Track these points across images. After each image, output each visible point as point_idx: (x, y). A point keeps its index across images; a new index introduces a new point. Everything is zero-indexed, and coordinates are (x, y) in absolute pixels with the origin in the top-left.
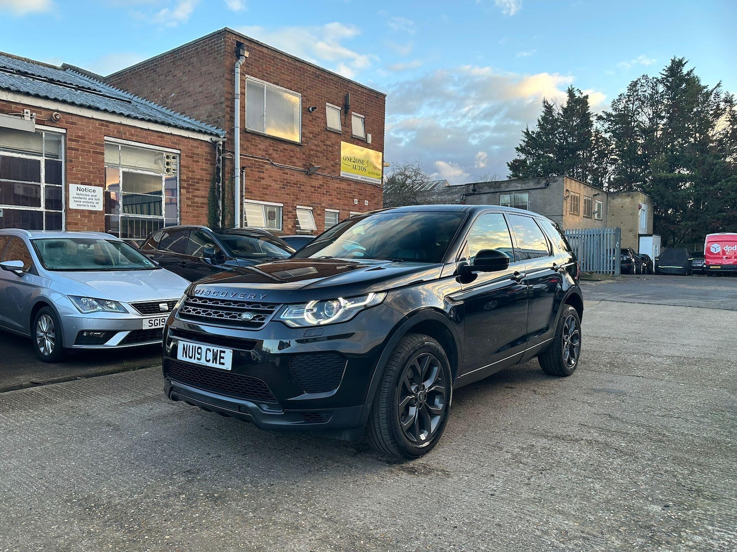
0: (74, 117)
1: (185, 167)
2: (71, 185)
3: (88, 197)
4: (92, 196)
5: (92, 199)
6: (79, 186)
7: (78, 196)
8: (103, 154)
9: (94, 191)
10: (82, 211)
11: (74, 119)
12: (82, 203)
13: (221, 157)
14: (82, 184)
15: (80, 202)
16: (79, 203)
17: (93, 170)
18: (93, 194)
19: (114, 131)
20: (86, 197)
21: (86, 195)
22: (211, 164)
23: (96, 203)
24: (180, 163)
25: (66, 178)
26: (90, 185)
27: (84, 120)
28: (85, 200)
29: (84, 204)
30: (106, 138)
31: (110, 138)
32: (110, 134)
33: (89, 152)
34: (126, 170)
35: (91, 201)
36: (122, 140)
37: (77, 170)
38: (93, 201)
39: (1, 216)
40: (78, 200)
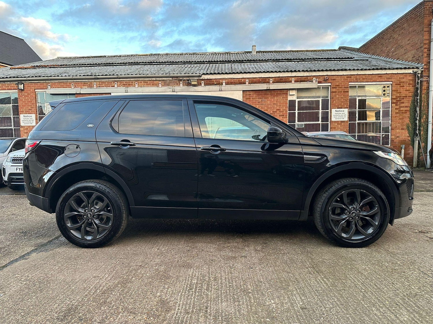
0: (335, 76)
1: (395, 91)
2: (332, 110)
4: (342, 114)
5: (343, 115)
6: (336, 109)
7: (336, 114)
8: (348, 92)
9: (343, 111)
10: (338, 122)
11: (334, 78)
13: (419, 81)
14: (338, 108)
15: (337, 117)
16: (336, 118)
18: (343, 112)
19: (354, 79)
20: (339, 114)
22: (412, 86)
23: (345, 117)
24: (392, 89)
25: (330, 107)
26: (342, 108)
27: (339, 77)
28: (339, 116)
29: (338, 118)
30: (350, 83)
31: (352, 83)
32: (352, 81)
33: (341, 92)
34: (360, 98)
35: (342, 116)
36: (358, 83)
37: (335, 102)
38: (343, 116)
39: (303, 127)
40: (336, 116)
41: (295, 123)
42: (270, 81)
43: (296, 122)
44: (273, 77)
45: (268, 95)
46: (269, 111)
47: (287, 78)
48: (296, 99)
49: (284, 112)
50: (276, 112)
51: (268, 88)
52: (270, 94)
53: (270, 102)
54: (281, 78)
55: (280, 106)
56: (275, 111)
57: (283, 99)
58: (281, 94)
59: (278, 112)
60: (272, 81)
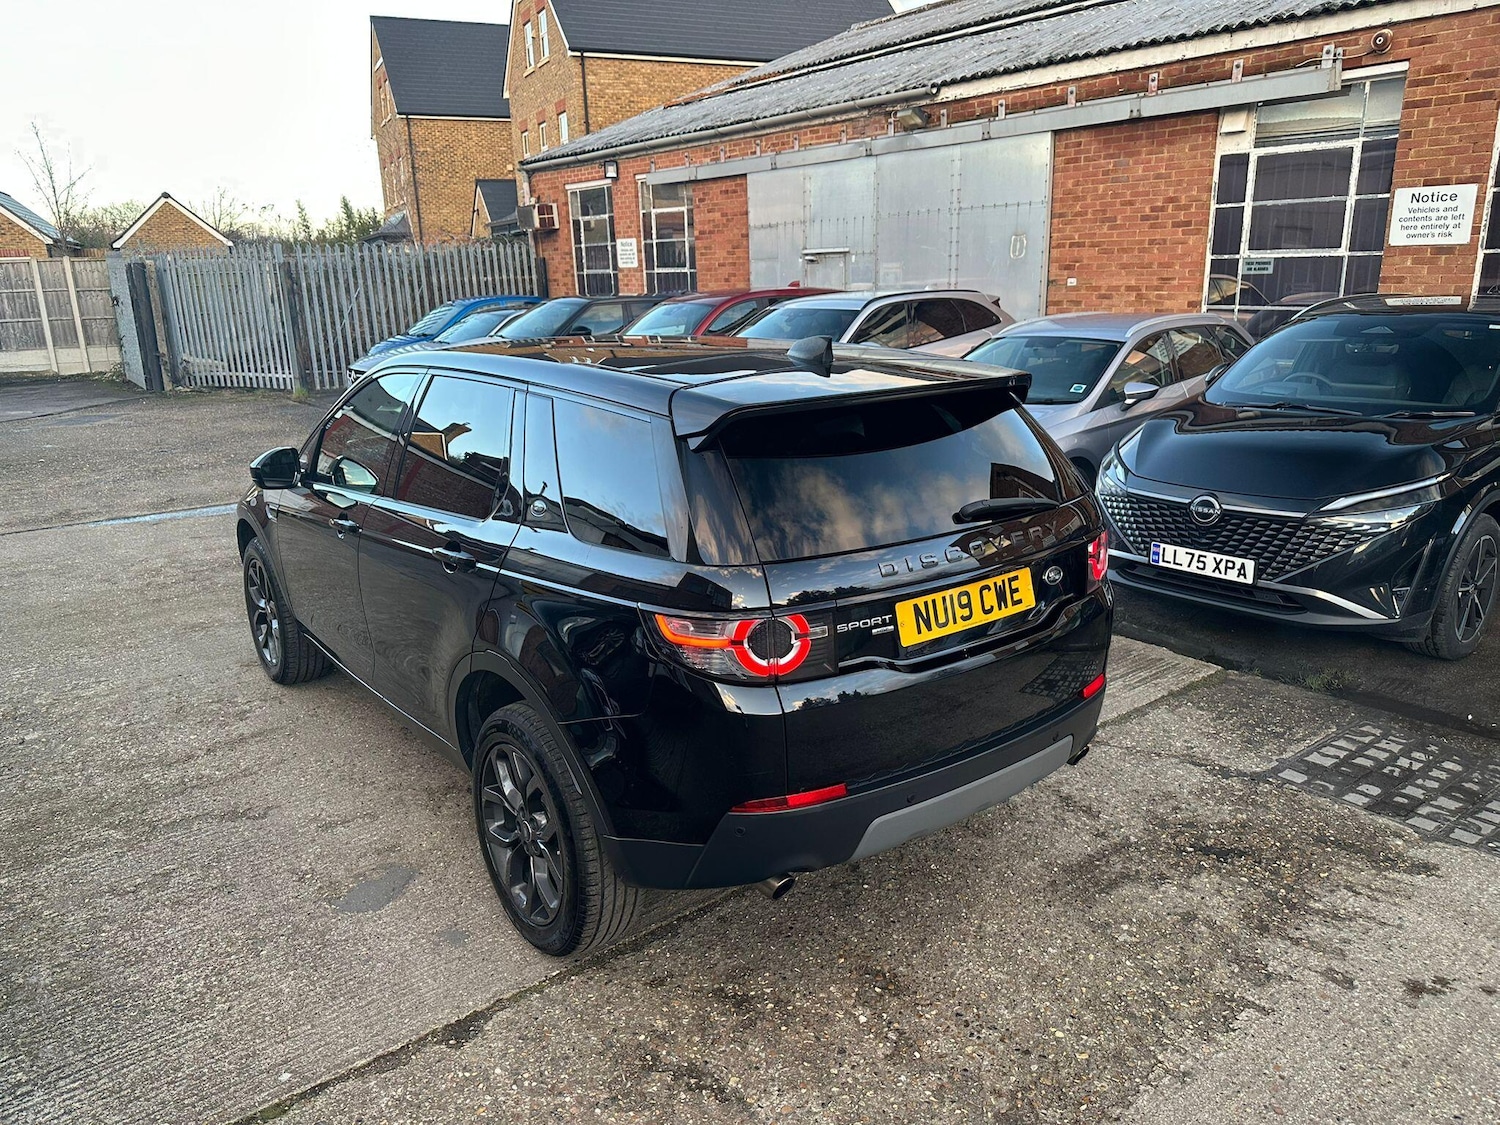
0: (1430, 25)
2: (1398, 192)
3: (1434, 215)
4: (1446, 210)
5: (1446, 218)
6: (1416, 191)
7: (1412, 215)
9: (1454, 197)
10: (1418, 249)
11: (1429, 29)
12: (1419, 231)
14: (1426, 185)
15: (1416, 227)
16: (1412, 232)
17: (1461, 144)
18: (1449, 204)
20: (1429, 214)
21: (1432, 210)
23: (1455, 226)
26: (1446, 182)
27: (1456, 22)
28: (1426, 223)
29: (1422, 232)
33: (1456, 99)
35: (1442, 222)
37: (1418, 155)
38: (1447, 222)
39: (1270, 271)
40: (1410, 224)
41: (1237, 256)
42: (1150, 83)
43: (1241, 252)
44: (1158, 62)
45: (1138, 142)
46: (1138, 205)
47: (1214, 60)
48: (1253, 149)
49: (1193, 210)
50: (1162, 209)
51: (1135, 114)
52: (1148, 138)
53: (1144, 171)
54: (1191, 63)
55: (1180, 183)
56: (1160, 204)
57: (1194, 153)
58: (1185, 132)
59: (1170, 211)
60: (1156, 82)
